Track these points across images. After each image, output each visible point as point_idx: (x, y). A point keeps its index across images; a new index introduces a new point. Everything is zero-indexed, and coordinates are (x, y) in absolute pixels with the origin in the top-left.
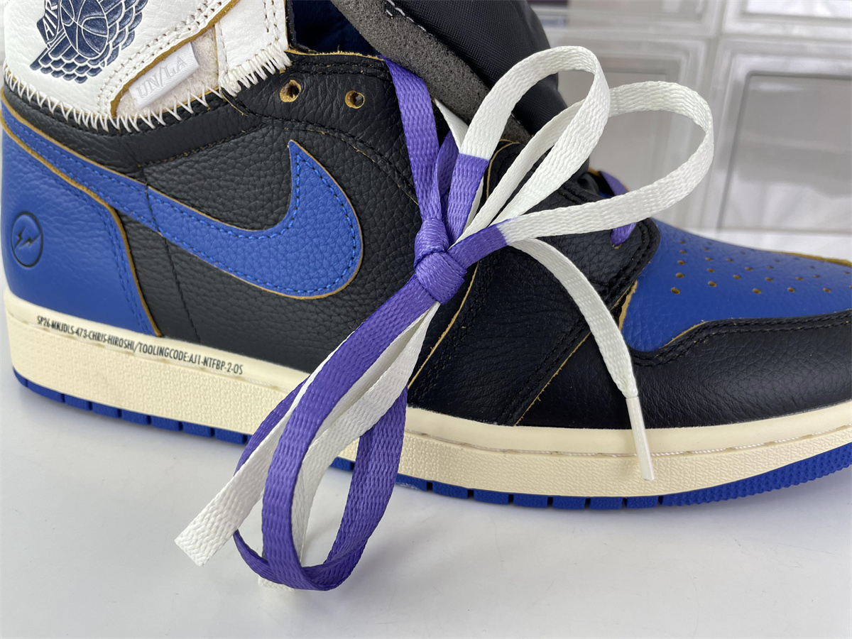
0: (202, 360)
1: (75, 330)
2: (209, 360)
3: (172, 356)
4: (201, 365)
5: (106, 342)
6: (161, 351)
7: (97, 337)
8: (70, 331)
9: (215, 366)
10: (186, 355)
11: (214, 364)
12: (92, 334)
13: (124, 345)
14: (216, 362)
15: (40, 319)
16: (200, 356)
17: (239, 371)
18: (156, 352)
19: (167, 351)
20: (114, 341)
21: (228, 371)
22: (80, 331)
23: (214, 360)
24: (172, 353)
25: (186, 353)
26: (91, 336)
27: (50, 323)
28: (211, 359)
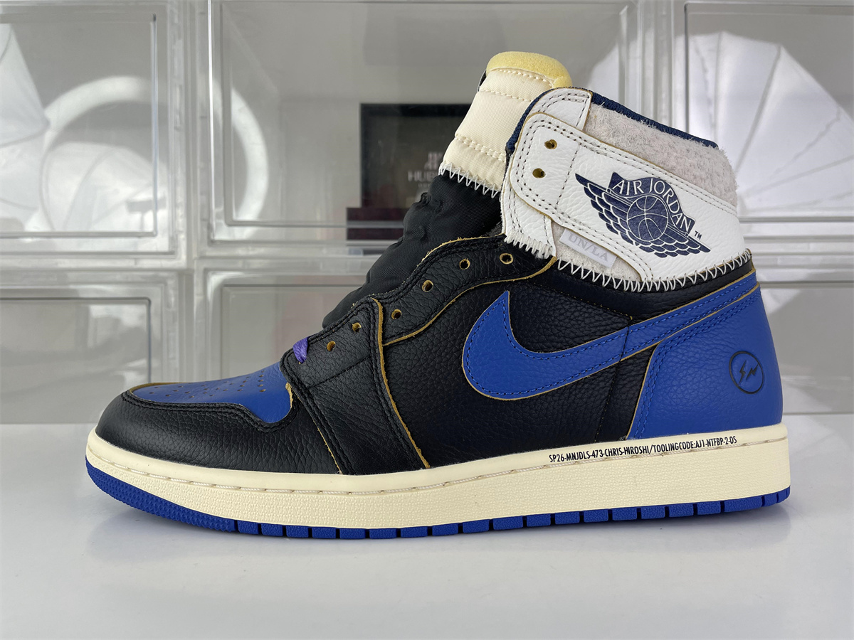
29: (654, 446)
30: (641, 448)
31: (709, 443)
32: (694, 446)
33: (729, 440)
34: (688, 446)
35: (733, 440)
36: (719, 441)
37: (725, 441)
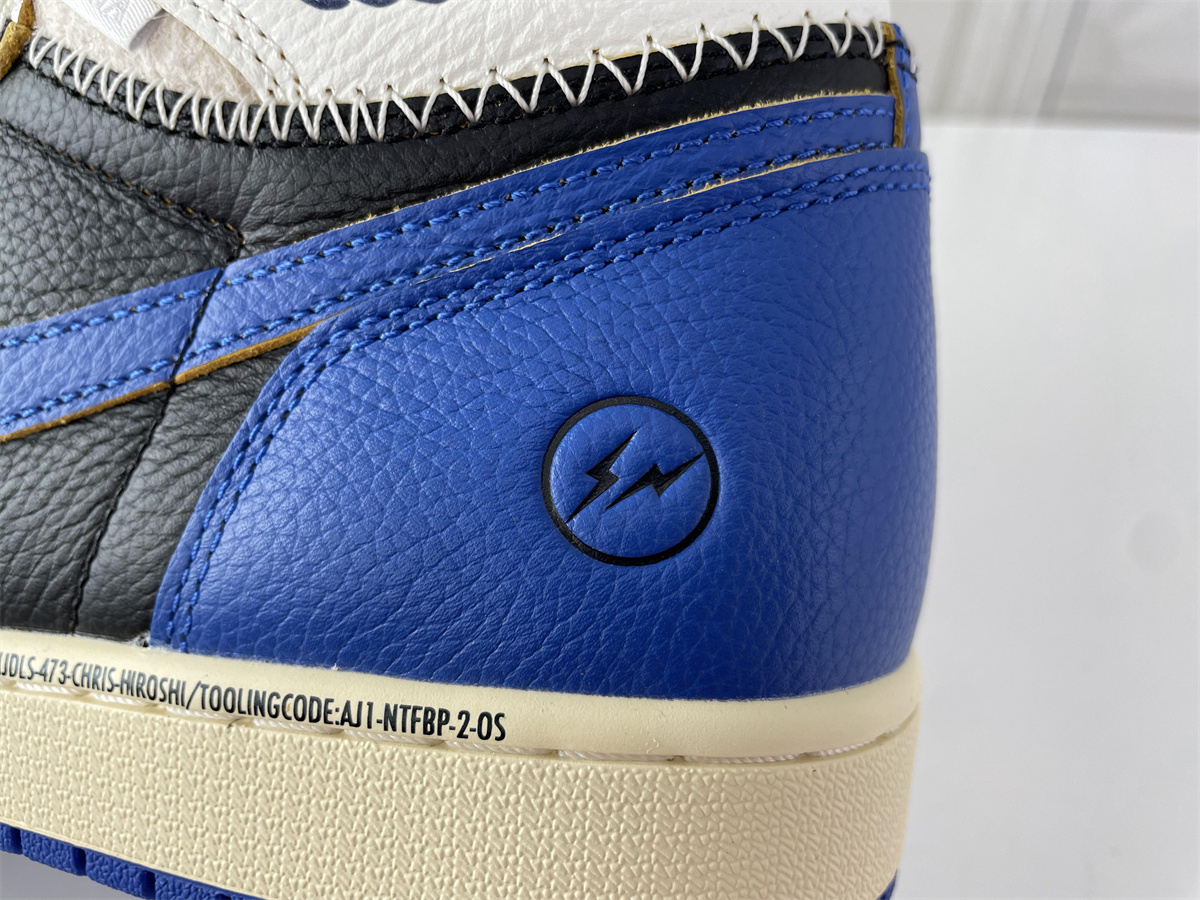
29: (205, 687)
30: (166, 686)
31: (389, 720)
32: (335, 717)
33: (473, 723)
34: (313, 713)
35: (491, 726)
36: (433, 722)
37: (459, 724)
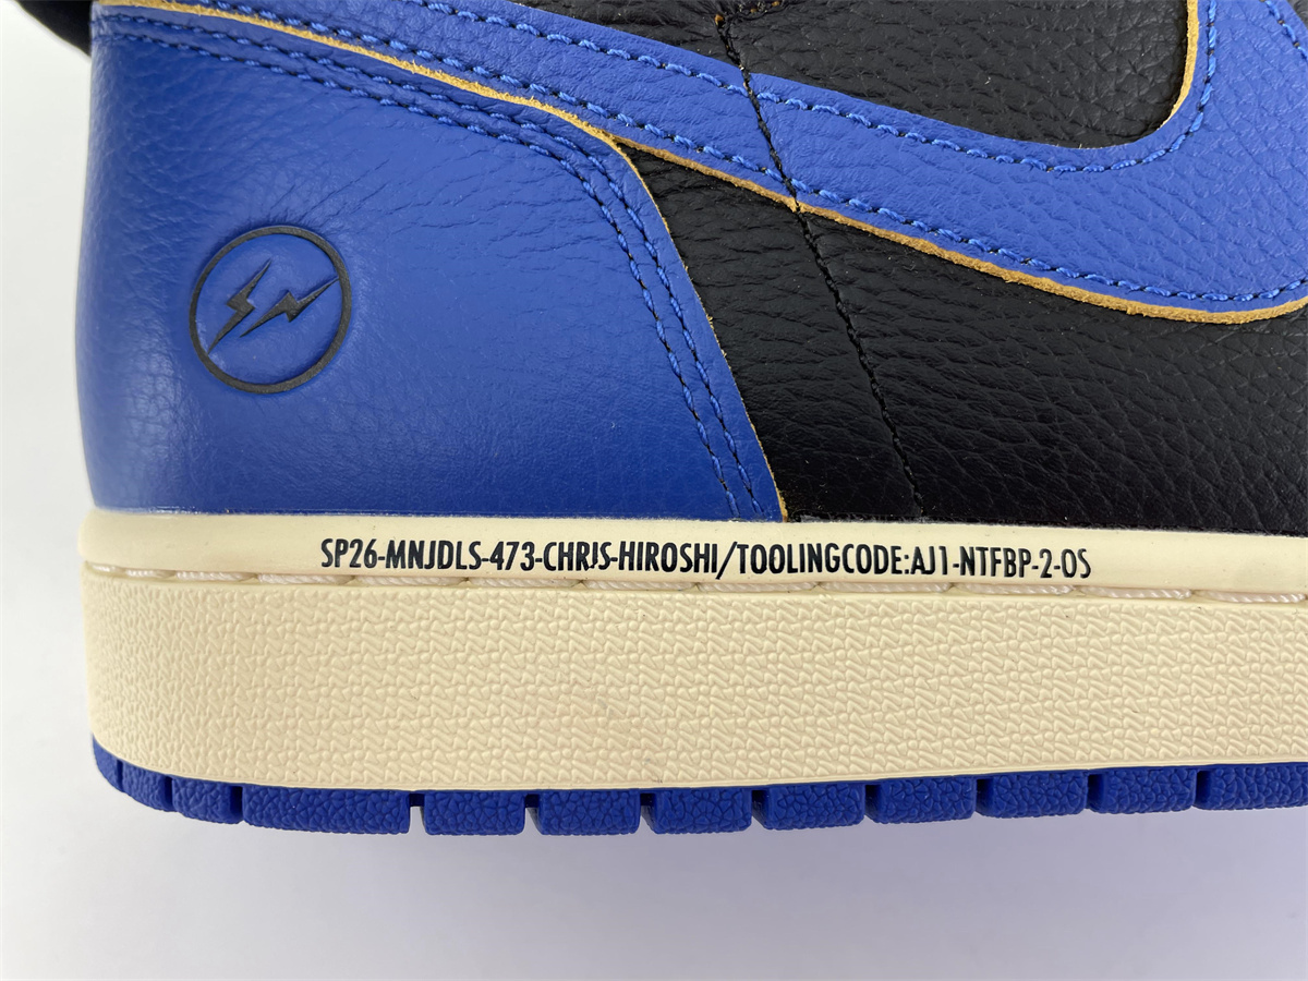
0: (955, 557)
1: (485, 551)
2: (978, 554)
3: (852, 564)
4: (954, 573)
5: (614, 565)
6: (815, 558)
7: (578, 557)
8: (467, 559)
9: (1001, 568)
10: (898, 554)
11: (996, 562)
12: (554, 552)
13: (682, 563)
14: (1000, 555)
15: (331, 547)
16: (943, 549)
17: (1081, 568)
18: (796, 564)
19: (833, 552)
20: (645, 557)
21: (1046, 575)
22: (507, 550)
23: (995, 550)
24: (852, 554)
25: (894, 548)
26: (554, 561)
27: (381, 549)
28: (983, 550)
